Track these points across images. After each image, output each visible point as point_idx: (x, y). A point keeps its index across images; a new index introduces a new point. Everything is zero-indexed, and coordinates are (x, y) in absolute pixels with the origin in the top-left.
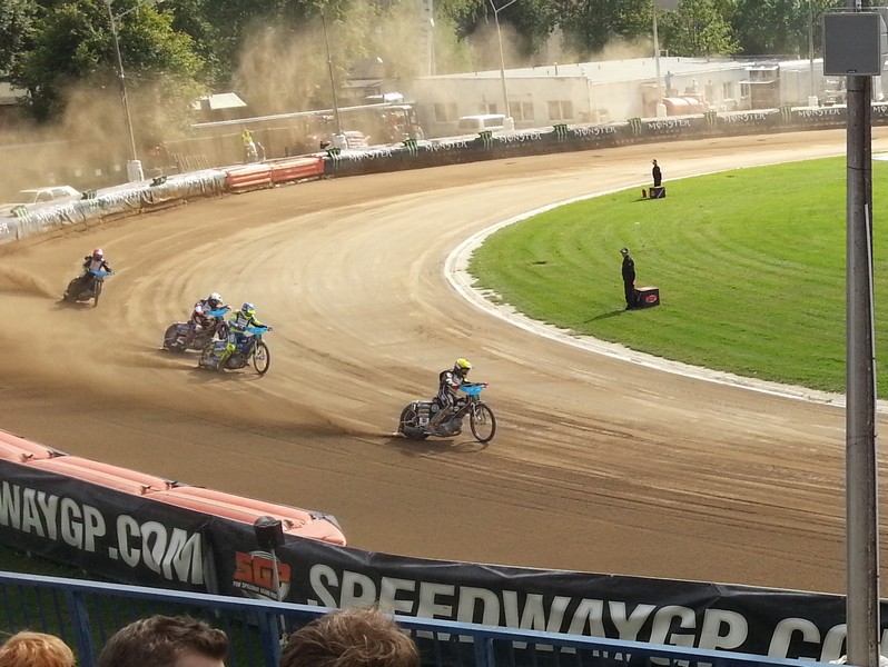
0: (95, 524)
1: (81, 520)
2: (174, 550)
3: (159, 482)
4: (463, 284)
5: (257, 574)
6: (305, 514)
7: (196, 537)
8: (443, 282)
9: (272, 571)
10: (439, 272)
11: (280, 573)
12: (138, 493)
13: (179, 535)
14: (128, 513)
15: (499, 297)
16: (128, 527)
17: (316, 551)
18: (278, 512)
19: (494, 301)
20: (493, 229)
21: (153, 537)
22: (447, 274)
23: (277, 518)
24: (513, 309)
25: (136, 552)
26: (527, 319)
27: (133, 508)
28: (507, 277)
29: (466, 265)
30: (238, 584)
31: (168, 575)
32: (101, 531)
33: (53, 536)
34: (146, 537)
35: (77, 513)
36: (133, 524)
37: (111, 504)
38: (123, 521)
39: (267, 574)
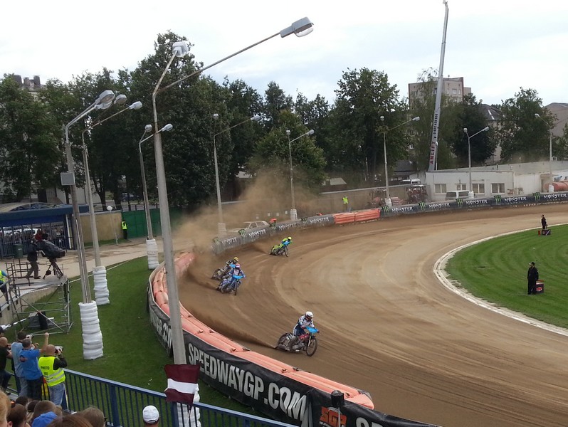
0: (259, 386)
1: (254, 384)
2: (294, 403)
3: (289, 367)
4: (442, 277)
5: (330, 419)
6: (356, 391)
7: (304, 397)
8: (432, 276)
9: (337, 418)
10: (431, 269)
11: (341, 420)
12: (280, 373)
13: (297, 395)
14: (274, 382)
15: (460, 284)
16: (274, 389)
17: (359, 410)
18: (343, 389)
19: (457, 286)
20: (460, 248)
21: (285, 394)
22: (435, 271)
23: (342, 391)
24: (466, 291)
25: (276, 402)
26: (473, 297)
27: (277, 379)
28: (465, 274)
29: (444, 267)
30: (322, 423)
31: (290, 415)
32: (262, 389)
33: (241, 390)
34: (282, 395)
35: (252, 380)
36: (277, 388)
37: (267, 377)
38: (272, 385)
39: (335, 420)
